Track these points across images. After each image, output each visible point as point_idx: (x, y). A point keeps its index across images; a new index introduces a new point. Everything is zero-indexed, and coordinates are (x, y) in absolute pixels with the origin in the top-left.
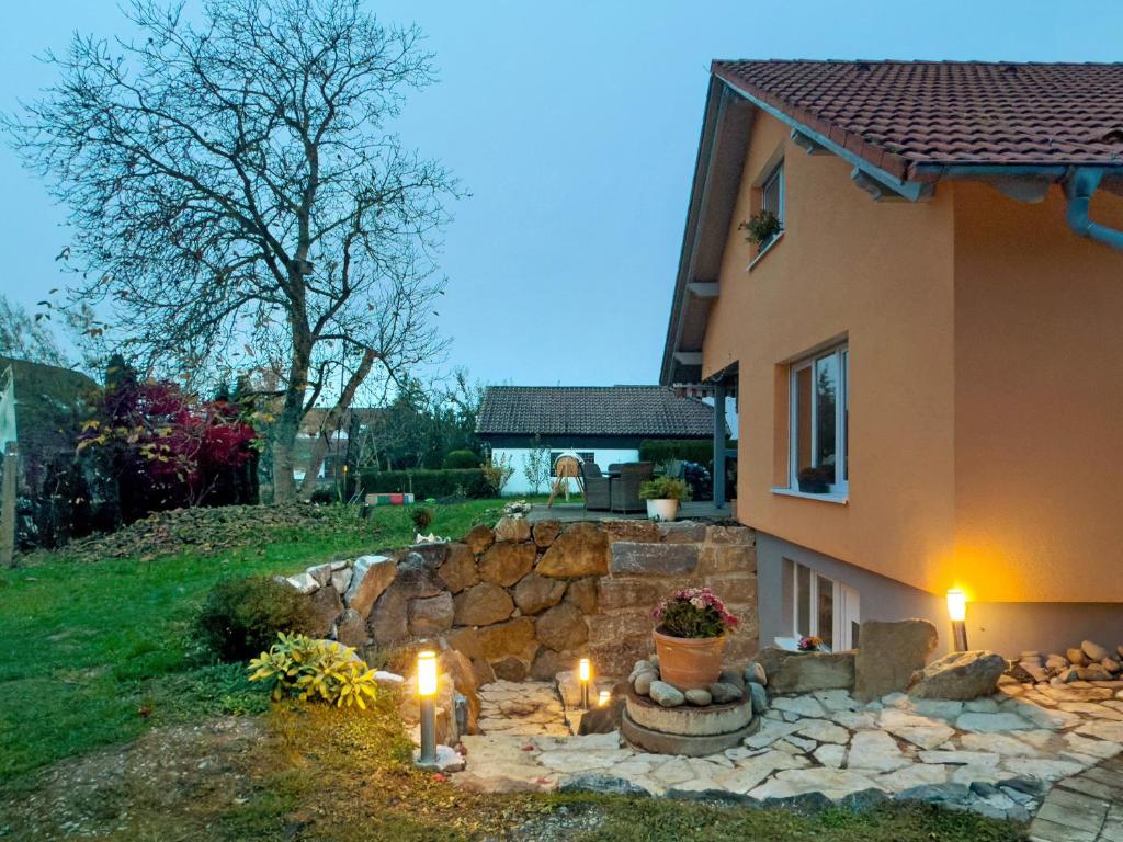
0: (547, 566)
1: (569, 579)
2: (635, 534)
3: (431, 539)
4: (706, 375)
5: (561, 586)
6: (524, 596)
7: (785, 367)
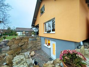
0: (22, 41)
1: (25, 42)
2: (31, 37)
3: (6, 40)
4: (35, 26)
5: (24, 43)
6: (20, 45)
7: (44, 23)
